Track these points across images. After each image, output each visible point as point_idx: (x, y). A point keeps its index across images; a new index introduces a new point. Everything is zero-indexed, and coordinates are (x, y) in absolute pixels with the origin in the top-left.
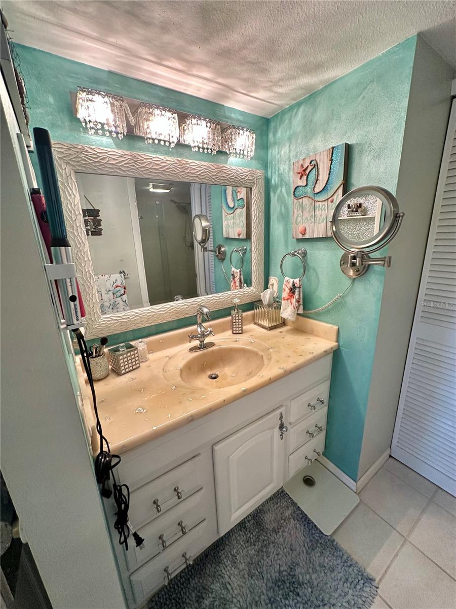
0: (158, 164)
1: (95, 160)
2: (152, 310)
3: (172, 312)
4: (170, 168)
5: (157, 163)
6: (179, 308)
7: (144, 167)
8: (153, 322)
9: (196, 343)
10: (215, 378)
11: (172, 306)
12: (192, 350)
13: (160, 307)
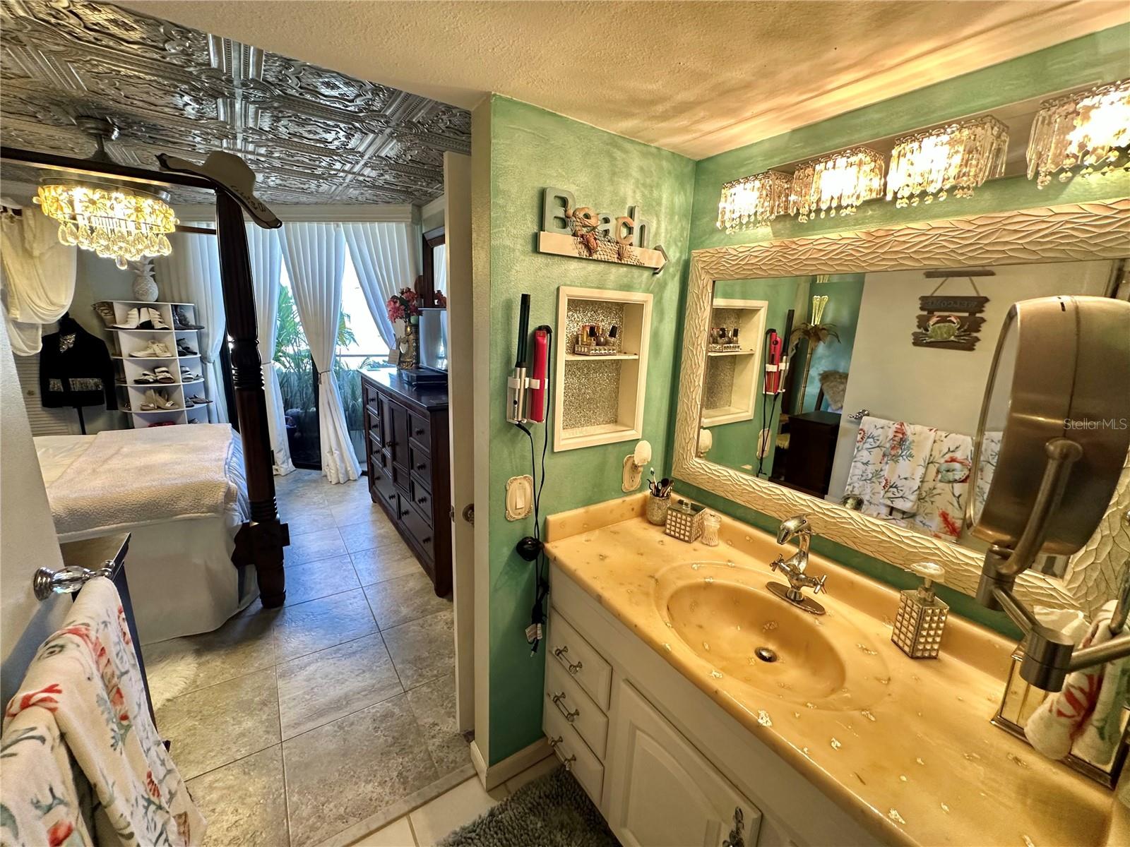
0: (820, 250)
1: (733, 263)
2: (751, 483)
3: (781, 505)
4: (842, 252)
5: (820, 247)
6: (795, 505)
7: (796, 259)
8: (748, 502)
9: (784, 580)
10: (769, 660)
11: (784, 495)
12: (773, 586)
13: (764, 486)
